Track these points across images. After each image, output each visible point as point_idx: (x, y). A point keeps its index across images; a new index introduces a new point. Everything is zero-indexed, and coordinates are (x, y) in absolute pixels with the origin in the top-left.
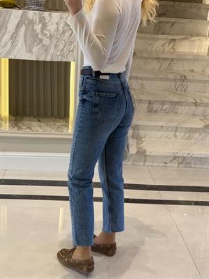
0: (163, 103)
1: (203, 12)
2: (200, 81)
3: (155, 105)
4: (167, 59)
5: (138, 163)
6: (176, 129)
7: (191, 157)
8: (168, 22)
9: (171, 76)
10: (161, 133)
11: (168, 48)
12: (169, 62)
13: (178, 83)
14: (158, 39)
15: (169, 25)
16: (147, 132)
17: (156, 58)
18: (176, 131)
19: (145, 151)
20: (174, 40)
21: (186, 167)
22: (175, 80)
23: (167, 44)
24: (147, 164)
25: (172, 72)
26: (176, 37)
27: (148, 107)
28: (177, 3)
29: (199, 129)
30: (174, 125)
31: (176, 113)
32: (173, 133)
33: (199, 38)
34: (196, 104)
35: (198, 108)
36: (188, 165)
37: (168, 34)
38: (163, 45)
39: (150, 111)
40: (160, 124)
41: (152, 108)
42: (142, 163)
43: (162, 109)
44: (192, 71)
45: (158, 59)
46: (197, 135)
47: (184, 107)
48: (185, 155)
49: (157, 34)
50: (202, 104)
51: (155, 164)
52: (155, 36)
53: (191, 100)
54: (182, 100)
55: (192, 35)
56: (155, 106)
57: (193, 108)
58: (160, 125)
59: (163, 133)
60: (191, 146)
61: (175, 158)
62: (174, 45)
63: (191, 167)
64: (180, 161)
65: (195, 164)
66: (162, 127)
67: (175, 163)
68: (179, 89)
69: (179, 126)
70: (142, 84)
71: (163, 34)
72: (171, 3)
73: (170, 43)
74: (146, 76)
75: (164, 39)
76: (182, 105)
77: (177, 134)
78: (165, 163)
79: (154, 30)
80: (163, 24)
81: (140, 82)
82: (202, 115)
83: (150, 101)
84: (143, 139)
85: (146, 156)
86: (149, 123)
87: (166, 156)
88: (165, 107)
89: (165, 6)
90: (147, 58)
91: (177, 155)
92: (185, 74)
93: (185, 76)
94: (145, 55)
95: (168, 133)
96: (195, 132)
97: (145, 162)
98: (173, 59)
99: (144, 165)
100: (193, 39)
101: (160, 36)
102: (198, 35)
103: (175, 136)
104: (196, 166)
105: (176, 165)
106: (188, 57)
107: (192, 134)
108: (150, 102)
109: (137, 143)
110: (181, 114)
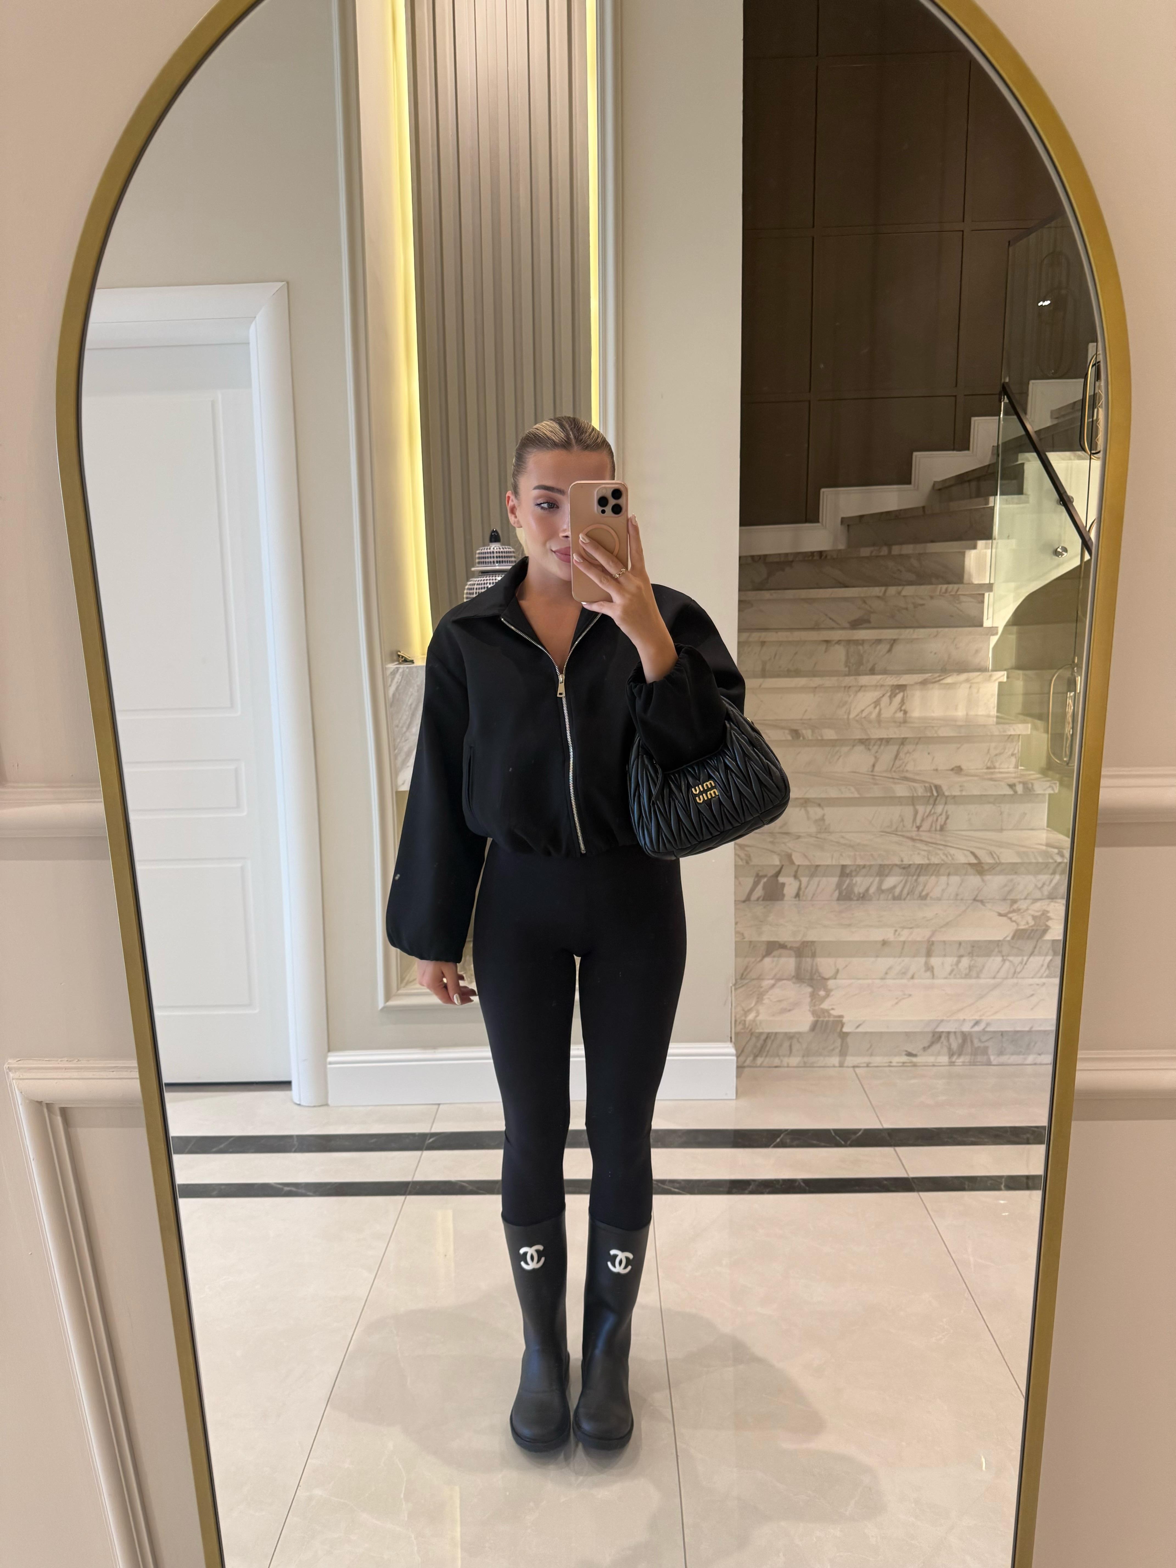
0: (883, 871)
1: (968, 606)
2: (982, 799)
3: (858, 880)
4: (888, 741)
5: (821, 1061)
6: (929, 949)
7: (984, 1032)
8: (879, 641)
9: (901, 790)
10: (883, 963)
11: (889, 710)
12: (895, 748)
13: (921, 809)
14: (861, 688)
15: (885, 647)
16: (841, 962)
17: (862, 742)
18: (929, 954)
19: (839, 1022)
20: (902, 688)
21: (973, 1064)
22: (913, 801)
23: (886, 699)
24: (850, 1060)
25: (906, 779)
26: (905, 679)
27: (839, 886)
28: (892, 590)
29: (998, 943)
30: (920, 935)
31: (923, 898)
32: (922, 960)
33: (964, 676)
34: (979, 868)
35: (988, 878)
36: (979, 1058)
37: (885, 672)
38: (877, 703)
39: (845, 896)
40: (877, 935)
41: (851, 886)
42: (835, 1060)
43: (880, 890)
44: (958, 770)
45: (865, 742)
46: (994, 962)
47: (944, 879)
48: (966, 1028)
49: (858, 673)
50: (996, 867)
51: (878, 1060)
52: (849, 680)
53: (962, 858)
54: (935, 860)
55: (945, 670)
56: (861, 883)
57: (974, 880)
58: (880, 938)
59: (890, 961)
60: (981, 997)
61: (937, 1037)
62: (903, 702)
63: (989, 1064)
64: (955, 1046)
65: (1001, 1053)
66: (884, 943)
67: (939, 1054)
68: (926, 826)
69: (938, 937)
70: (822, 819)
71: (872, 672)
72: (877, 591)
73: (892, 696)
74: (833, 793)
75: (876, 687)
76: (938, 874)
77: (935, 961)
78: (909, 1054)
79: (847, 663)
80: (866, 646)
81: (815, 812)
82: (1005, 899)
83: (843, 867)
84: (831, 983)
85: (844, 1036)
86: (845, 935)
87: (907, 1034)
88: (890, 881)
89: (864, 600)
90: (833, 743)
91: (940, 1029)
92: (937, 782)
93: (938, 788)
94: (829, 734)
95: (907, 960)
96: (988, 955)
97: (843, 1053)
98: (903, 741)
99: (841, 1065)
100: (949, 680)
101: (865, 680)
102: (963, 668)
103: (929, 968)
104: (1004, 1059)
105: (944, 1059)
106: (944, 732)
107: (980, 960)
108: (844, 872)
109: (813, 995)
110: (939, 899)
